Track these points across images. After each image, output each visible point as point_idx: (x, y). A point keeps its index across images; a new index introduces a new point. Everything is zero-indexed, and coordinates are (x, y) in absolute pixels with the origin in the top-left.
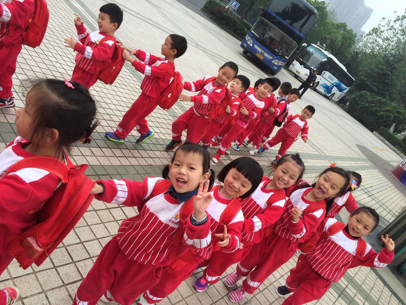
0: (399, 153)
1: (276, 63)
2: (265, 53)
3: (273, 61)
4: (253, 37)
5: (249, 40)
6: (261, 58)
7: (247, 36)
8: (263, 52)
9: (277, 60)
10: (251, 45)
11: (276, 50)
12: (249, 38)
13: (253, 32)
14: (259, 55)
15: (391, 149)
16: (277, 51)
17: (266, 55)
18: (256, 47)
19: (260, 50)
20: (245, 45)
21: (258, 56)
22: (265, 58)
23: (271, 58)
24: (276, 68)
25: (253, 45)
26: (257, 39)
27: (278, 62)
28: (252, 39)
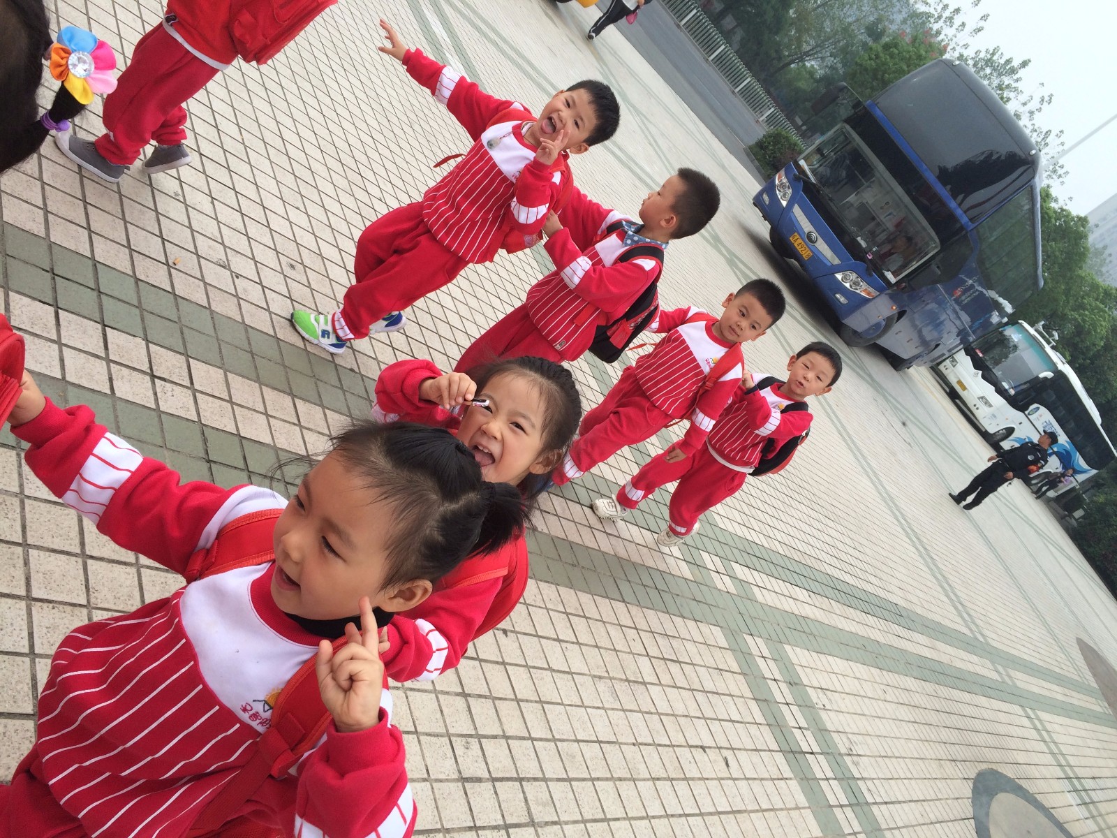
1: (847, 285)
2: (819, 238)
3: (839, 276)
4: (799, 179)
5: (782, 185)
6: (805, 253)
7: (782, 172)
8: (815, 235)
9: (853, 276)
10: (784, 203)
11: (859, 239)
12: (785, 180)
13: (802, 163)
14: (800, 241)
16: (863, 244)
17: (822, 247)
18: (797, 211)
19: (806, 226)
20: (766, 197)
21: (796, 245)
22: (816, 258)
23: (836, 261)
24: (842, 300)
25: (790, 204)
26: (809, 189)
27: (856, 283)
28: (792, 185)
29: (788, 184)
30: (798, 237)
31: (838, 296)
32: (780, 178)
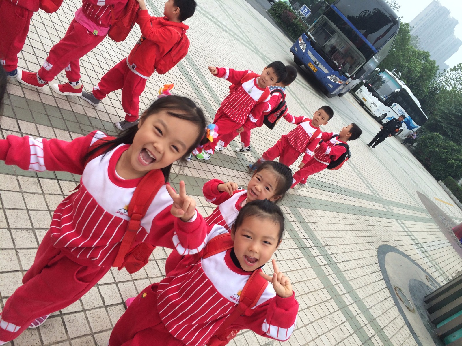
1: (332, 80)
2: (319, 63)
3: (329, 77)
4: (308, 40)
5: (302, 44)
6: (314, 70)
7: (301, 38)
8: (317, 62)
9: (334, 76)
10: (304, 51)
11: (335, 62)
12: (303, 41)
13: (309, 33)
14: (312, 65)
16: (337, 64)
17: (321, 67)
18: (309, 53)
19: (314, 59)
20: (296, 49)
21: (310, 67)
22: (320, 71)
23: (326, 71)
24: (331, 86)
25: (306, 51)
26: (313, 44)
27: (335, 79)
28: (306, 43)
29: (304, 43)
30: (311, 64)
31: (329, 85)
32: (301, 40)
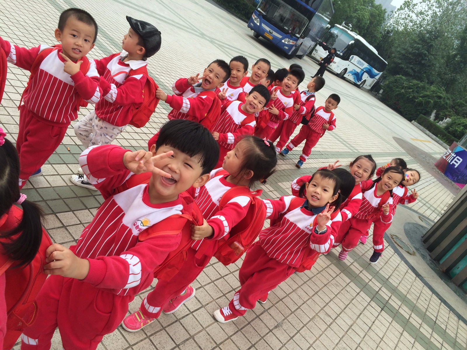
0: (442, 144)
1: (286, 43)
2: (273, 32)
3: (283, 41)
4: (260, 15)
5: (255, 19)
6: (270, 38)
7: (254, 14)
8: (271, 31)
9: (287, 39)
10: (258, 24)
11: (285, 27)
12: (256, 17)
13: (259, 9)
14: (267, 34)
15: (432, 140)
16: (287, 28)
17: (275, 34)
18: (263, 25)
19: (268, 29)
20: (252, 24)
21: (267, 36)
22: (275, 38)
23: (280, 37)
24: (286, 48)
25: (260, 24)
26: (264, 17)
27: (289, 41)
28: (259, 18)
29: (257, 18)
31: (285, 47)
32: (254, 16)
